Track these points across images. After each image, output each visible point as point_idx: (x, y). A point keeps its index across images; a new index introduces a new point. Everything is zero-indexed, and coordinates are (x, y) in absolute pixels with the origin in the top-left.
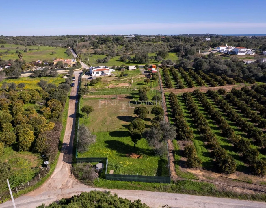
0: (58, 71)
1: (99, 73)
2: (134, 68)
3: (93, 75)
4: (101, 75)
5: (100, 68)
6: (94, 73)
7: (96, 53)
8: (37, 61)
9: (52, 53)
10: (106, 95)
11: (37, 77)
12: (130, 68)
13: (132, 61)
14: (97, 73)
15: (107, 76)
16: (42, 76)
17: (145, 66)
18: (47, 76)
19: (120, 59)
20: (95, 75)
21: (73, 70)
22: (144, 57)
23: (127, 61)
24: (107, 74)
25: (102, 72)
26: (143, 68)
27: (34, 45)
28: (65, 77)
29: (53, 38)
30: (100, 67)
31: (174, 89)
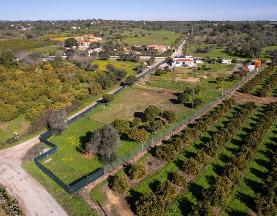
0: (141, 57)
1: (179, 63)
2: (229, 62)
3: (173, 64)
4: (182, 66)
5: (185, 58)
6: (174, 63)
7: (208, 42)
8: (135, 46)
9: (164, 39)
10: (158, 87)
11: (122, 60)
12: (223, 61)
13: (238, 54)
14: (178, 63)
15: (188, 67)
16: (126, 60)
17: (246, 61)
18: (130, 60)
19: (226, 50)
20: (175, 65)
21: (155, 57)
22: (254, 49)
23: (234, 52)
24: (189, 66)
25: (183, 63)
26: (243, 63)
27: (159, 30)
28: (144, 64)
29: (183, 23)
30: (185, 56)
31: (251, 95)
